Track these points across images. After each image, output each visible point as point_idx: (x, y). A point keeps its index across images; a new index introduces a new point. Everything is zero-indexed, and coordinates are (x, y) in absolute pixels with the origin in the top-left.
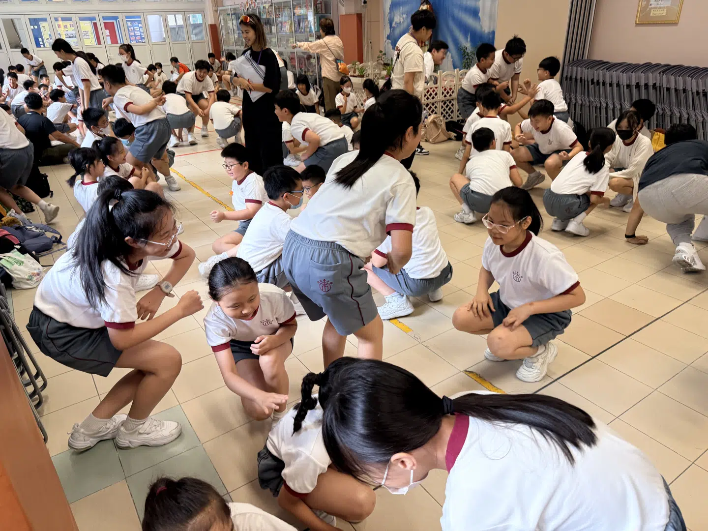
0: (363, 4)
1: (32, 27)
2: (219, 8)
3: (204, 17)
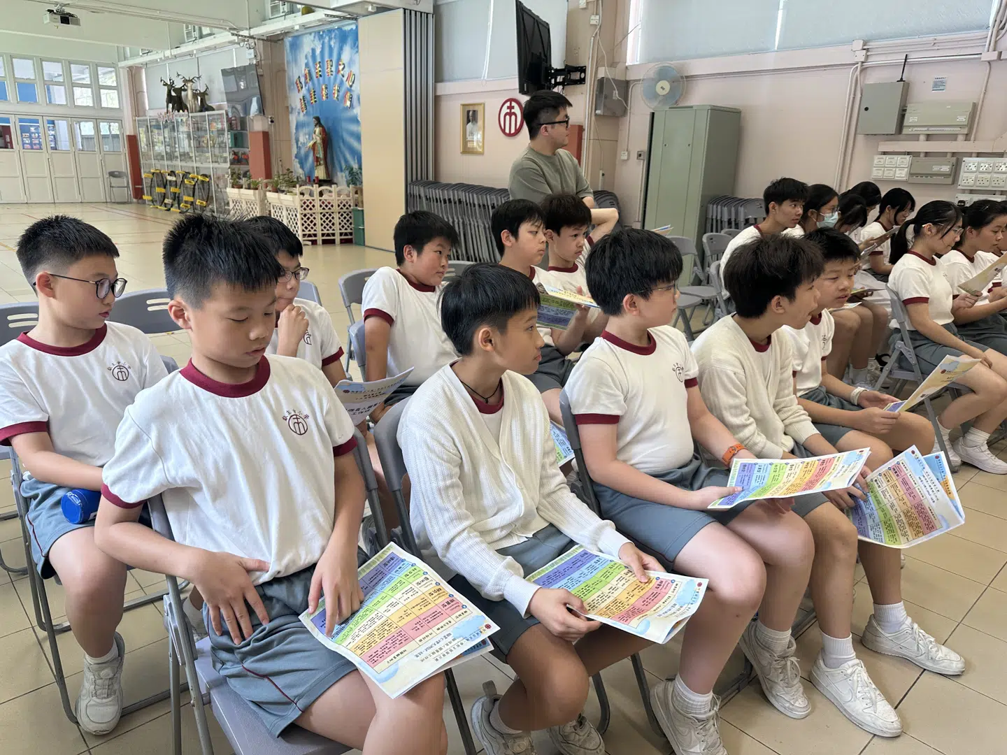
2: (140, 118)
3: (121, 127)
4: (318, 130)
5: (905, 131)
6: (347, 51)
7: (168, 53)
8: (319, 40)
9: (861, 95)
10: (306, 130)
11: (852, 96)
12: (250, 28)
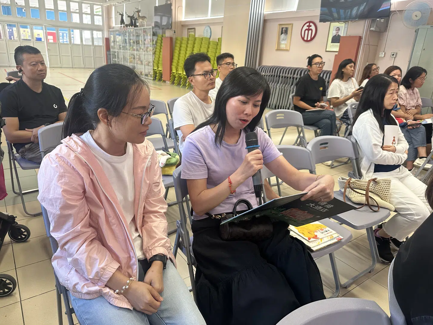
0: (173, 33)
1: (9, 30)
2: (110, 30)
3: (103, 34)
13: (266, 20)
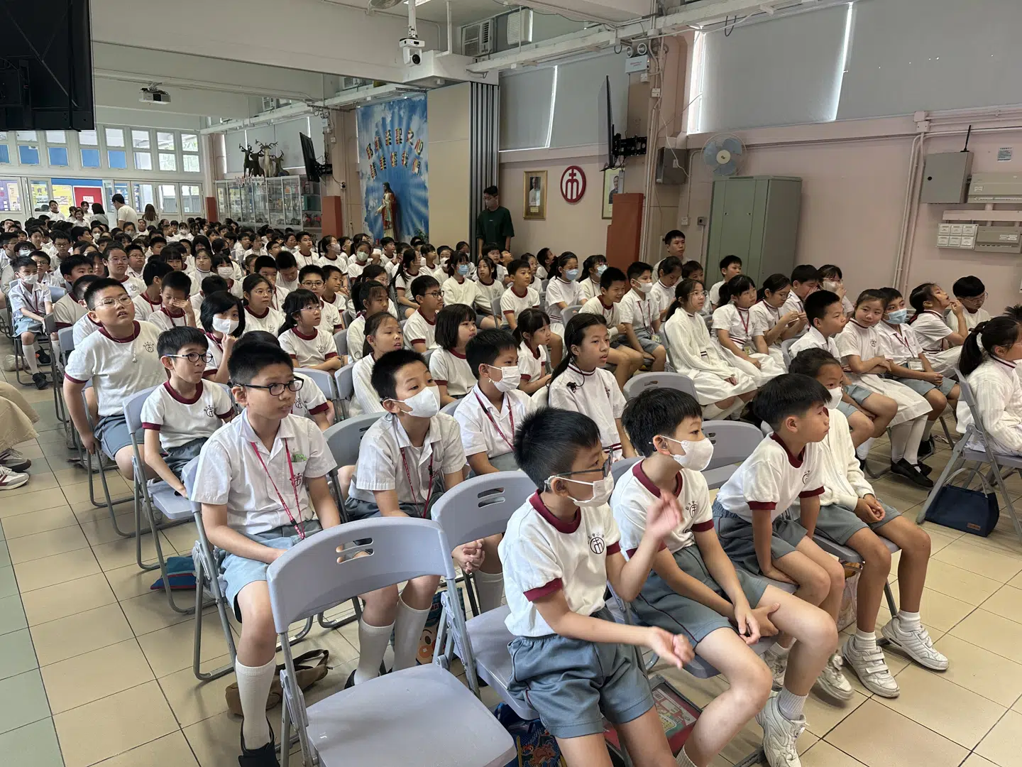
0: (342, 188)
3: (201, 190)
4: (387, 195)
5: (970, 200)
6: (416, 120)
7: (247, 121)
8: (390, 109)
9: (925, 164)
10: (376, 195)
11: (915, 165)
12: (325, 99)
13: (503, 164)
